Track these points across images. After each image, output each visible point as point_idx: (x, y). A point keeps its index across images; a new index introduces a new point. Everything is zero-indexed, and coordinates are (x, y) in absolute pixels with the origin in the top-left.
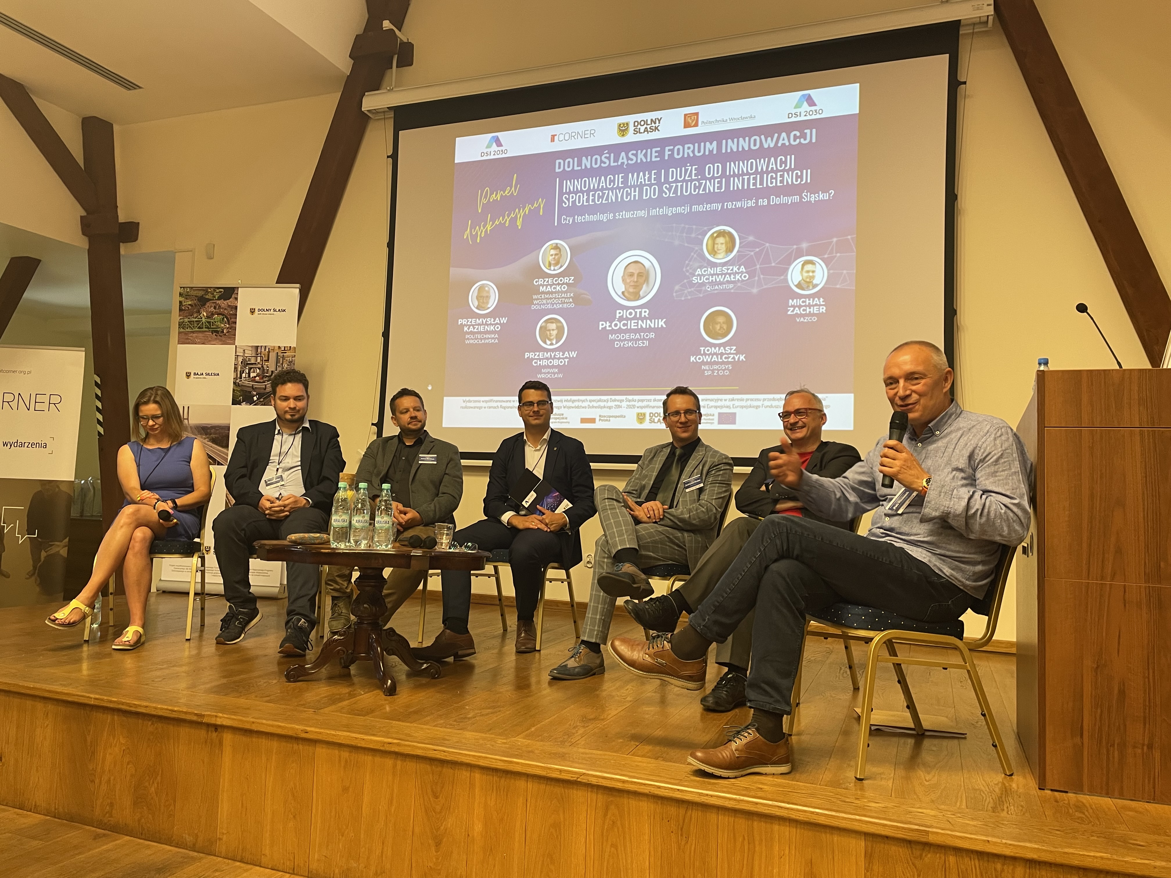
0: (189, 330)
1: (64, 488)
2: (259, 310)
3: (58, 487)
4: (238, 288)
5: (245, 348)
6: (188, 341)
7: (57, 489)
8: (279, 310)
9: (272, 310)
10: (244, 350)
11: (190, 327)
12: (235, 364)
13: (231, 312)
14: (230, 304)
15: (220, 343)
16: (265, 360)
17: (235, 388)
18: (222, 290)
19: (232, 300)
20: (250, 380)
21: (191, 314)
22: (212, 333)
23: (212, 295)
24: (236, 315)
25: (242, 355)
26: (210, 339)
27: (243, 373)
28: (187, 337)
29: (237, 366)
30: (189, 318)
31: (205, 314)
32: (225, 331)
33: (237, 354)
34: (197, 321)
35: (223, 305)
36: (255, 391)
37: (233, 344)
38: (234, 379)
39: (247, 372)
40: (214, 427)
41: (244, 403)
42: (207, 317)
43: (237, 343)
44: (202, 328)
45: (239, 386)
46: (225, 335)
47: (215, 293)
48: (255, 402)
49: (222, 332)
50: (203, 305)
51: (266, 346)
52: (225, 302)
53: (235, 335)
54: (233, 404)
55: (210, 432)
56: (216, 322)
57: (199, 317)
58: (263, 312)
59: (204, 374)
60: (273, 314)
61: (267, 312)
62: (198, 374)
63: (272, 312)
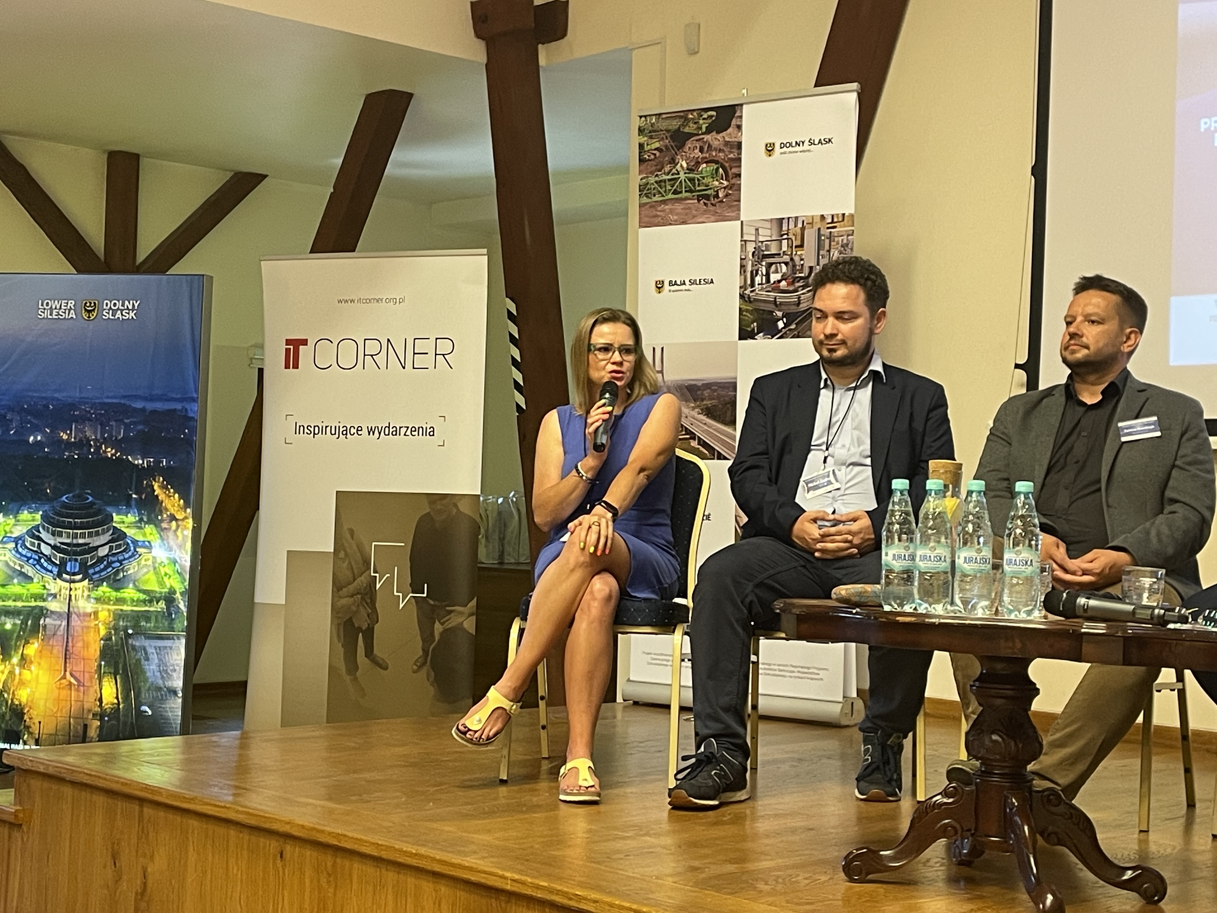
0: (657, 198)
1: (465, 508)
2: (783, 145)
3: (455, 505)
4: (742, 105)
5: (758, 225)
6: (657, 220)
7: (455, 511)
8: (820, 142)
9: (807, 143)
10: (757, 230)
11: (660, 193)
12: (741, 259)
13: (731, 156)
14: (727, 139)
15: (713, 218)
16: (796, 247)
17: (744, 307)
18: (714, 113)
19: (730, 130)
20: (770, 289)
21: (659, 167)
22: (699, 201)
23: (695, 126)
24: (740, 159)
25: (753, 238)
26: (694, 212)
27: (757, 274)
28: (655, 213)
29: (744, 262)
30: (657, 176)
31: (685, 165)
32: (721, 195)
33: (745, 238)
34: (669, 180)
35: (715, 144)
36: (779, 311)
37: (738, 218)
38: (741, 287)
39: (764, 273)
40: (708, 386)
41: (761, 334)
42: (688, 169)
43: (744, 216)
44: (681, 192)
45: (750, 302)
46: (722, 201)
47: (701, 122)
48: (781, 331)
49: (717, 196)
50: (681, 146)
51: (796, 218)
52: (719, 137)
53: (739, 201)
54: (740, 339)
55: (702, 394)
56: (703, 178)
57: (674, 171)
58: (791, 149)
59: (687, 282)
60: (809, 151)
61: (797, 148)
62: (676, 284)
63: (806, 146)
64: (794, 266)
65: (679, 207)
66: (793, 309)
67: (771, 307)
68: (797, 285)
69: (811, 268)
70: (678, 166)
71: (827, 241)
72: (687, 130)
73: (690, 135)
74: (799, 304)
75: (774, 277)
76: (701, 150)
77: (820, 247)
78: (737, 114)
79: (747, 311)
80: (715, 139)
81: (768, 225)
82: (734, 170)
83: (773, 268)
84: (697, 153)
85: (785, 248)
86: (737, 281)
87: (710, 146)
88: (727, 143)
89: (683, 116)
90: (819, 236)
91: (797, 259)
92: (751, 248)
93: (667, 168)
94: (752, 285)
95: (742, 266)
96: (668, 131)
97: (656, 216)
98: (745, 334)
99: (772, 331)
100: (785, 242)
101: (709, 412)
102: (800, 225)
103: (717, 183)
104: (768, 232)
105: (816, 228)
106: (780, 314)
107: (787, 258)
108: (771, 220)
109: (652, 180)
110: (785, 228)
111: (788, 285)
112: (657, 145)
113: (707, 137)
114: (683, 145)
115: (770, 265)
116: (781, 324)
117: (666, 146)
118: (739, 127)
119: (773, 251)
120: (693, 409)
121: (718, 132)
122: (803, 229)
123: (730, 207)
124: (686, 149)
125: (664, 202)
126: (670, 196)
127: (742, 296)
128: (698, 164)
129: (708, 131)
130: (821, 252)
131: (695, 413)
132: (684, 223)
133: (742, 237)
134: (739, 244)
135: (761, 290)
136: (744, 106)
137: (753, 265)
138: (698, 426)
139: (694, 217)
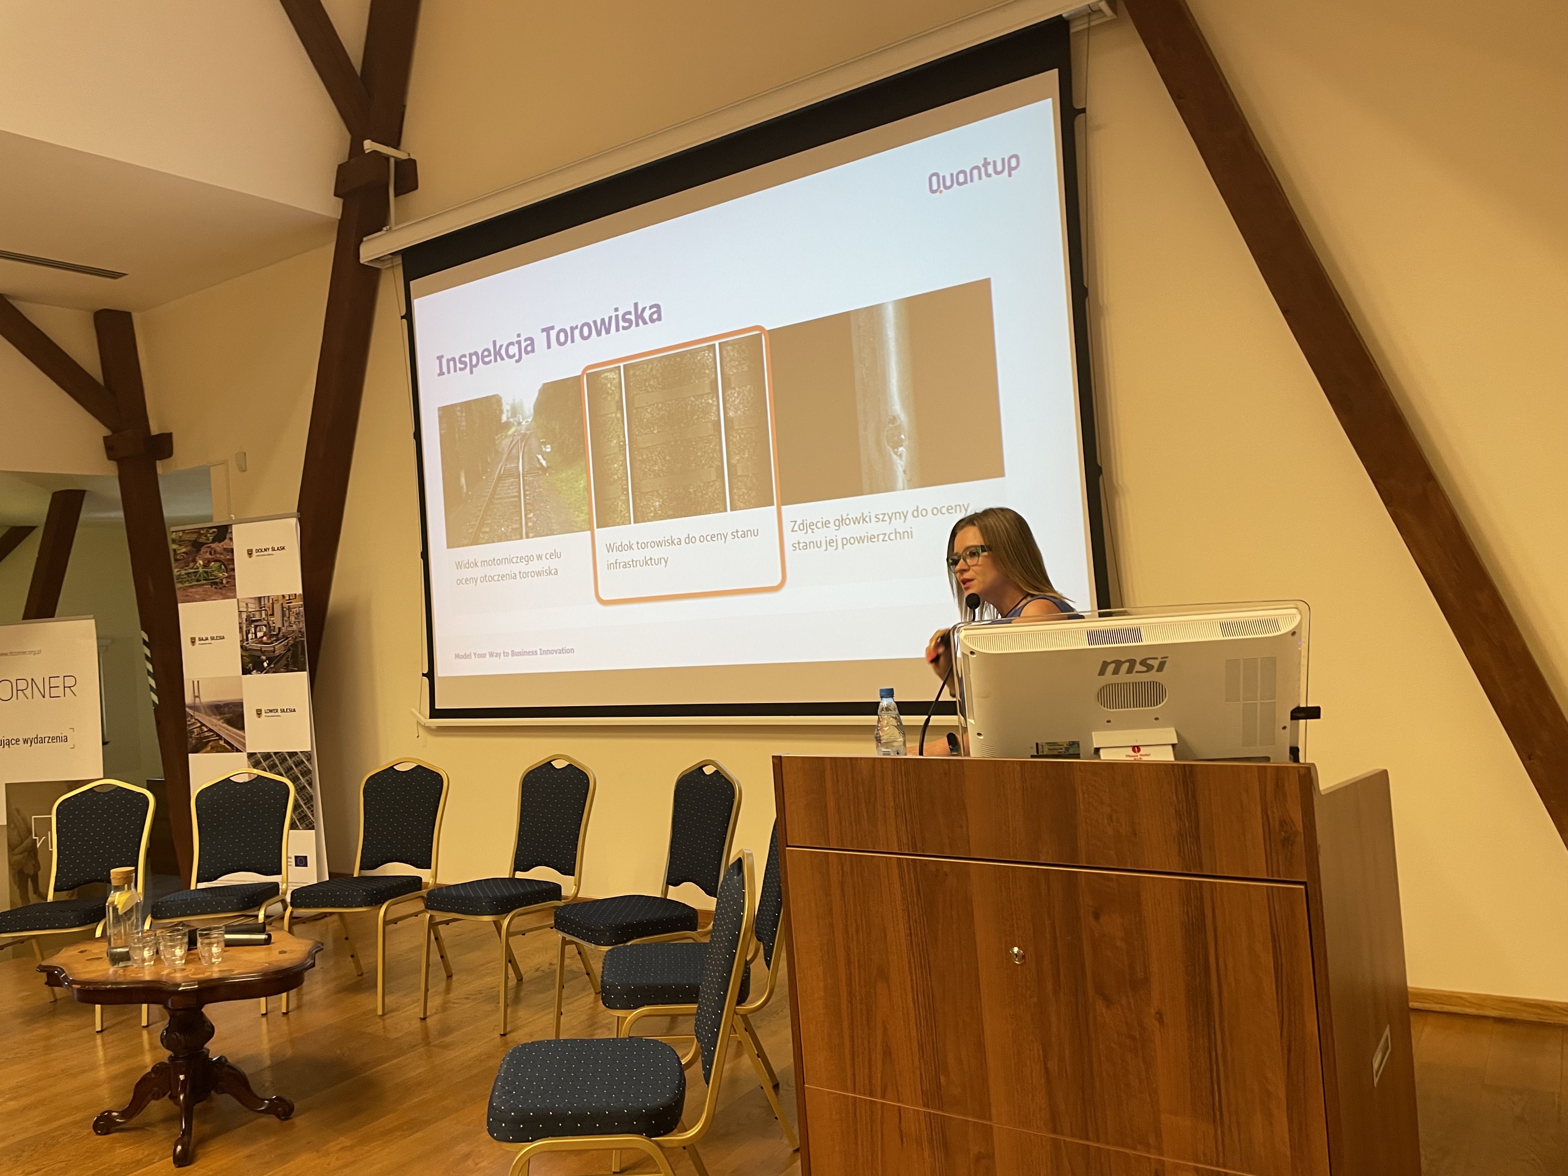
2: (257, 551)
4: (231, 525)
5: (247, 601)
8: (278, 549)
9: (270, 549)
10: (247, 604)
11: (188, 581)
12: (240, 623)
13: (228, 557)
14: (225, 547)
15: (221, 597)
16: (270, 615)
17: (243, 654)
18: (215, 530)
19: (226, 541)
20: (257, 642)
21: (187, 564)
22: (212, 586)
23: (206, 538)
24: (233, 559)
25: (245, 610)
26: (210, 593)
27: (249, 633)
28: (186, 594)
29: (241, 625)
30: (186, 570)
31: (201, 562)
32: (224, 582)
33: (240, 610)
34: (194, 572)
35: (218, 549)
36: (264, 656)
37: (235, 597)
38: (241, 641)
39: (253, 632)
40: (227, 705)
41: (255, 671)
42: (204, 566)
43: (239, 596)
44: (200, 581)
45: (247, 650)
46: (225, 587)
47: (209, 535)
48: (265, 669)
49: (222, 583)
50: (198, 551)
51: (269, 597)
52: (220, 545)
53: (235, 586)
54: (243, 674)
55: (224, 711)
56: (213, 571)
57: (195, 567)
58: (262, 553)
59: (209, 638)
60: (272, 555)
61: (265, 553)
62: (203, 640)
63: (270, 552)
64: (270, 627)
65: (200, 590)
66: (271, 655)
67: (259, 653)
68: (273, 639)
69: (279, 628)
70: (198, 565)
71: (287, 611)
72: (201, 540)
73: (203, 544)
74: (274, 651)
75: (259, 634)
76: (211, 554)
77: (283, 615)
78: (229, 531)
79: (245, 656)
80: (218, 546)
81: (253, 601)
82: (231, 566)
83: (258, 629)
84: (208, 556)
85: (264, 616)
86: (238, 638)
87: (215, 551)
88: (225, 549)
89: (198, 531)
90: (283, 608)
91: (271, 623)
92: (244, 616)
93: (191, 565)
94: (247, 639)
95: (241, 628)
96: (190, 541)
97: (187, 596)
98: (246, 671)
99: (261, 670)
100: (263, 612)
101: (229, 722)
102: (271, 601)
103: (221, 575)
104: (253, 606)
105: (281, 602)
106: (264, 658)
107: (265, 622)
108: (255, 598)
109: (183, 572)
110: (262, 603)
111: (269, 638)
112: (184, 550)
113: (213, 545)
114: (200, 550)
115: (256, 627)
116: (265, 664)
117: (189, 551)
118: (231, 539)
119: (257, 618)
120: (219, 720)
121: (220, 542)
122: (273, 604)
123: (230, 590)
124: (201, 552)
125: (191, 587)
126: (195, 583)
127: (242, 647)
128: (209, 562)
129: (214, 541)
130: (285, 619)
131: (220, 722)
132: (204, 600)
133: (239, 609)
134: (237, 613)
135: (253, 643)
136: (233, 526)
137: (247, 627)
138: (224, 732)
139: (210, 596)
